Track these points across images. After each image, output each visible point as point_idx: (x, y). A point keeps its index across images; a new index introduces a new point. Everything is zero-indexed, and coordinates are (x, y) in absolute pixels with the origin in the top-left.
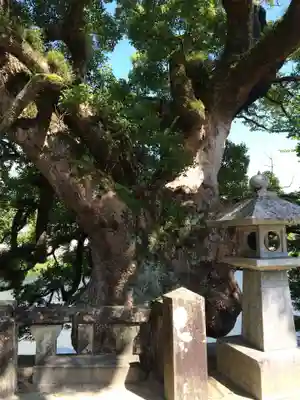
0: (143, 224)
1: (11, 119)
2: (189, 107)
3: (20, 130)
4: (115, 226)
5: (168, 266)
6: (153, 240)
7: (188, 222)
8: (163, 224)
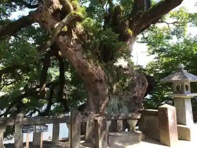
0: (110, 81)
1: (59, 31)
2: (127, 32)
3: (61, 37)
4: (101, 81)
5: (120, 98)
6: (115, 88)
7: (128, 80)
8: (118, 81)
